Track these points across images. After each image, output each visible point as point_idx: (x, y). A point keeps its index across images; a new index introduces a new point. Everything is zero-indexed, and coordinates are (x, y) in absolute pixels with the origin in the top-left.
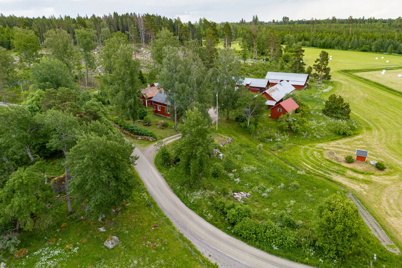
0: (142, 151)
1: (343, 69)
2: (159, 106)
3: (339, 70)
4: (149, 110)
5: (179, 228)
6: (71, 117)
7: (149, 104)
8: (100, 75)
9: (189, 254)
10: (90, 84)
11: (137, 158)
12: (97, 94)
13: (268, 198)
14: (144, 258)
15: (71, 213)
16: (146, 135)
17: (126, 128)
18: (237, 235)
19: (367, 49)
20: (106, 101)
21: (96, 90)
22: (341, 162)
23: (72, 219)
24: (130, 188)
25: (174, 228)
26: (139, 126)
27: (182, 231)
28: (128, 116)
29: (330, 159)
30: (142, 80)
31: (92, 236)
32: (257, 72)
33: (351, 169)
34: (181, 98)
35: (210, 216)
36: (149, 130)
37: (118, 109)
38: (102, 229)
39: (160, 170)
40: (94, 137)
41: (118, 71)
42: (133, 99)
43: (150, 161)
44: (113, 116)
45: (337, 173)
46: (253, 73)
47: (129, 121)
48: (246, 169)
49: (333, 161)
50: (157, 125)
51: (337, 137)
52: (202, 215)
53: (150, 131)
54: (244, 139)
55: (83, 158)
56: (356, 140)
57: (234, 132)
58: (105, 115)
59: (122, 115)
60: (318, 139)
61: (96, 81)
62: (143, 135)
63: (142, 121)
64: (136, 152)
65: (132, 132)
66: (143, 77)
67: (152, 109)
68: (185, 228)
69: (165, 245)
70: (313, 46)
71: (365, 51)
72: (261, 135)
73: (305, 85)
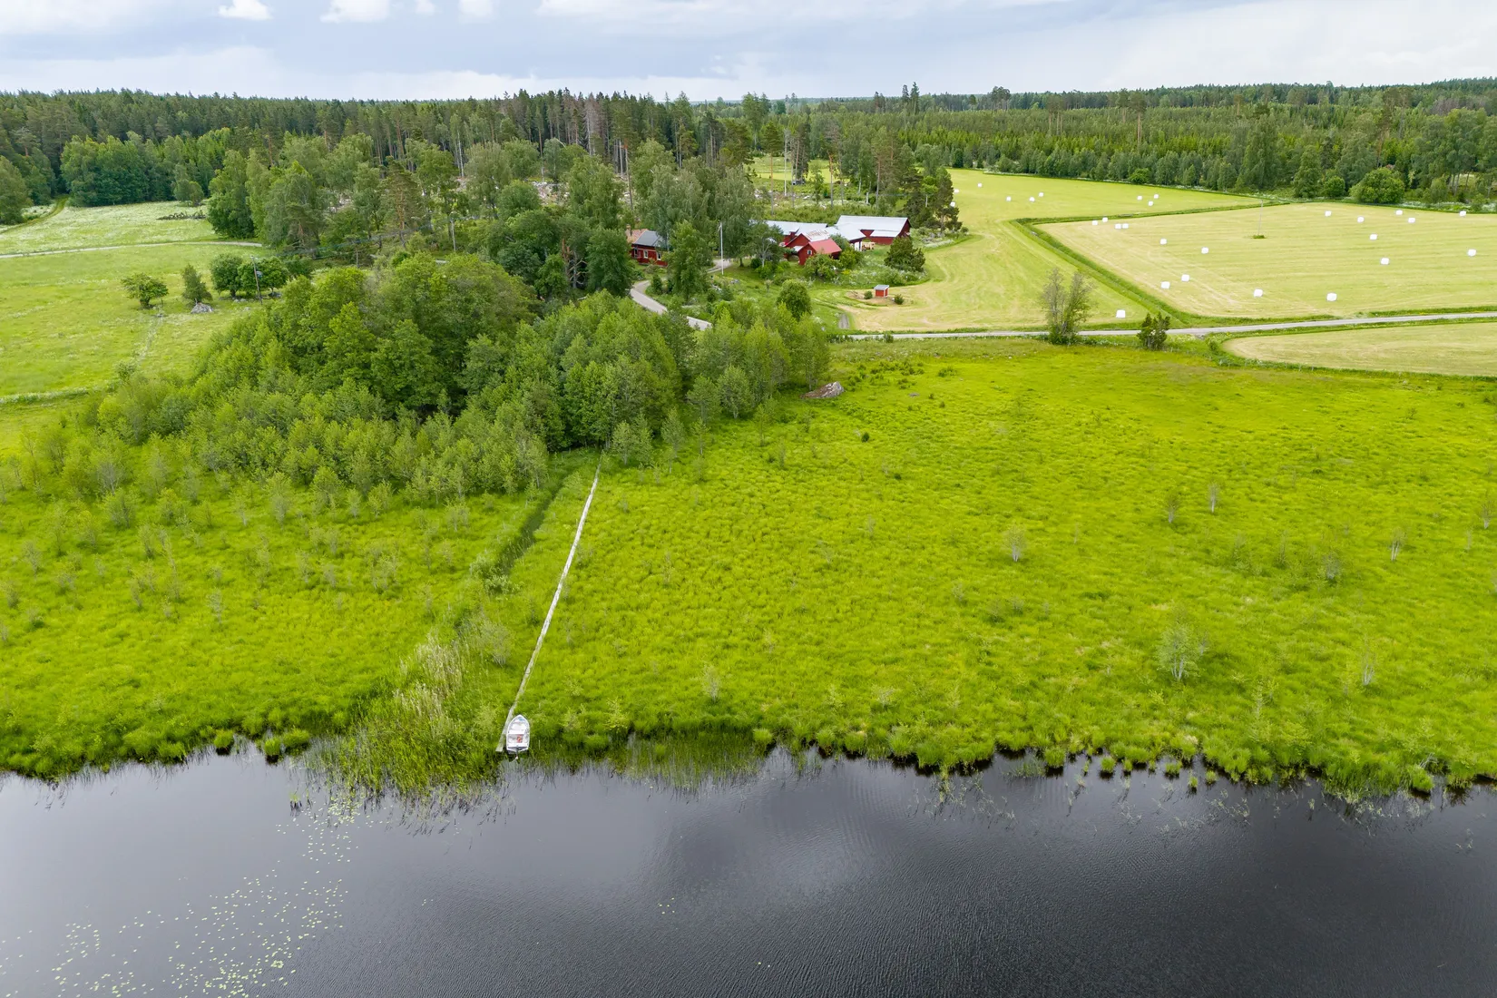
1: (1022, 218)
3: (1015, 217)
22: (859, 298)
29: (848, 297)
33: (864, 303)
49: (851, 298)
70: (1028, 171)
71: (1138, 182)
72: (777, 278)
73: (900, 236)
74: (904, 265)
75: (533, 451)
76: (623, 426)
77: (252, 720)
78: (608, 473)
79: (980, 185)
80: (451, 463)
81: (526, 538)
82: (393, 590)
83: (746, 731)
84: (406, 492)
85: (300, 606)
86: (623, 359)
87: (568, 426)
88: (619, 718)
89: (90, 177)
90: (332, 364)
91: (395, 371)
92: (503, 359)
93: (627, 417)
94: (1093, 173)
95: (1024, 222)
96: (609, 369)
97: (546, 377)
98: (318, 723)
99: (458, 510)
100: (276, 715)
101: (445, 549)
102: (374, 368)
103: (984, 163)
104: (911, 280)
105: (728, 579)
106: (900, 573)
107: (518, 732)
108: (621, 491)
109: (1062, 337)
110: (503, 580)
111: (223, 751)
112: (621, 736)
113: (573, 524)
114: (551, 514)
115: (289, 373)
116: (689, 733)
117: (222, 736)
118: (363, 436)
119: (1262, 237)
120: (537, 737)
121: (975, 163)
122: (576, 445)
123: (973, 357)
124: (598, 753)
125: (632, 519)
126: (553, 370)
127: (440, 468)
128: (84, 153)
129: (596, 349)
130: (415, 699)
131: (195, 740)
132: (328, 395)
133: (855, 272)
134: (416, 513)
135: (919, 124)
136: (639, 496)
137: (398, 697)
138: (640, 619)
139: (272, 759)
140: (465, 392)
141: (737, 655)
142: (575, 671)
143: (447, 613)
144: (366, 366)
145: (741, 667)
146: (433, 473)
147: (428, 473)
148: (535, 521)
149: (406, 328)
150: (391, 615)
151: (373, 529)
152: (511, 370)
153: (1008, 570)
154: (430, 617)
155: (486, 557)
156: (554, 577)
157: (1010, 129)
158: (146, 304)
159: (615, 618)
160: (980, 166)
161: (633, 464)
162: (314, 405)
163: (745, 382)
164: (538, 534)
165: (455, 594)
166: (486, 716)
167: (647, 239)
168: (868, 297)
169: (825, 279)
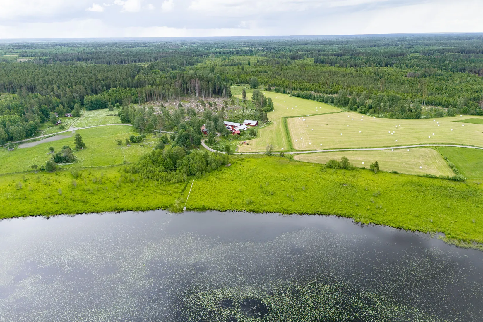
2: (205, 132)
7: (203, 131)
22: (241, 143)
24: (200, 144)
25: (206, 149)
27: (208, 150)
29: (239, 143)
33: (242, 145)
34: (209, 131)
36: (204, 137)
39: (206, 144)
43: (204, 142)
45: (238, 145)
46: (242, 119)
51: (247, 139)
56: (251, 140)
57: (222, 138)
60: (241, 140)
62: (202, 138)
71: (320, 101)
72: (228, 139)
73: (256, 125)
74: (252, 135)
75: (186, 177)
76: (197, 173)
77: (160, 207)
78: (195, 179)
80: (175, 179)
81: (185, 188)
82: (171, 195)
83: (206, 208)
84: (171, 182)
85: (161, 196)
86: (198, 163)
87: (190, 172)
88: (194, 207)
89: (90, 104)
90: (158, 163)
91: (167, 164)
92: (182, 163)
93: (198, 172)
95: (285, 118)
96: (196, 165)
97: (187, 166)
98: (167, 207)
99: (177, 185)
100: (162, 206)
101: (176, 190)
102: (164, 164)
104: (253, 138)
105: (207, 194)
106: (227, 193)
107: (185, 208)
108: (197, 182)
109: (269, 154)
110: (183, 194)
111: (158, 209)
112: (195, 209)
113: (191, 187)
114: (188, 185)
115: (153, 165)
116: (200, 208)
117: (158, 208)
118: (164, 174)
119: (328, 125)
120: (187, 208)
122: (191, 175)
123: (254, 158)
124: (192, 210)
125: (198, 186)
126: (188, 165)
127: (174, 179)
128: (89, 99)
129: (194, 162)
130: (176, 205)
131: (156, 208)
132: (158, 168)
133: (243, 137)
134: (172, 185)
136: (199, 183)
137: (174, 205)
138: (197, 198)
139: (163, 210)
140: (176, 167)
141: (206, 202)
142: (190, 203)
143: (177, 197)
144: (163, 164)
145: (207, 203)
146: (174, 180)
147: (173, 180)
148: (186, 186)
149: (168, 159)
150: (171, 198)
151: (167, 187)
152: (183, 164)
153: (239, 193)
154: (175, 198)
155: (181, 191)
156: (188, 193)
158: (119, 144)
159: (195, 198)
161: (199, 178)
162: (157, 169)
163: (215, 165)
164: (186, 188)
165: (178, 195)
166: (182, 207)
167: (205, 130)
168: (243, 143)
169: (236, 138)
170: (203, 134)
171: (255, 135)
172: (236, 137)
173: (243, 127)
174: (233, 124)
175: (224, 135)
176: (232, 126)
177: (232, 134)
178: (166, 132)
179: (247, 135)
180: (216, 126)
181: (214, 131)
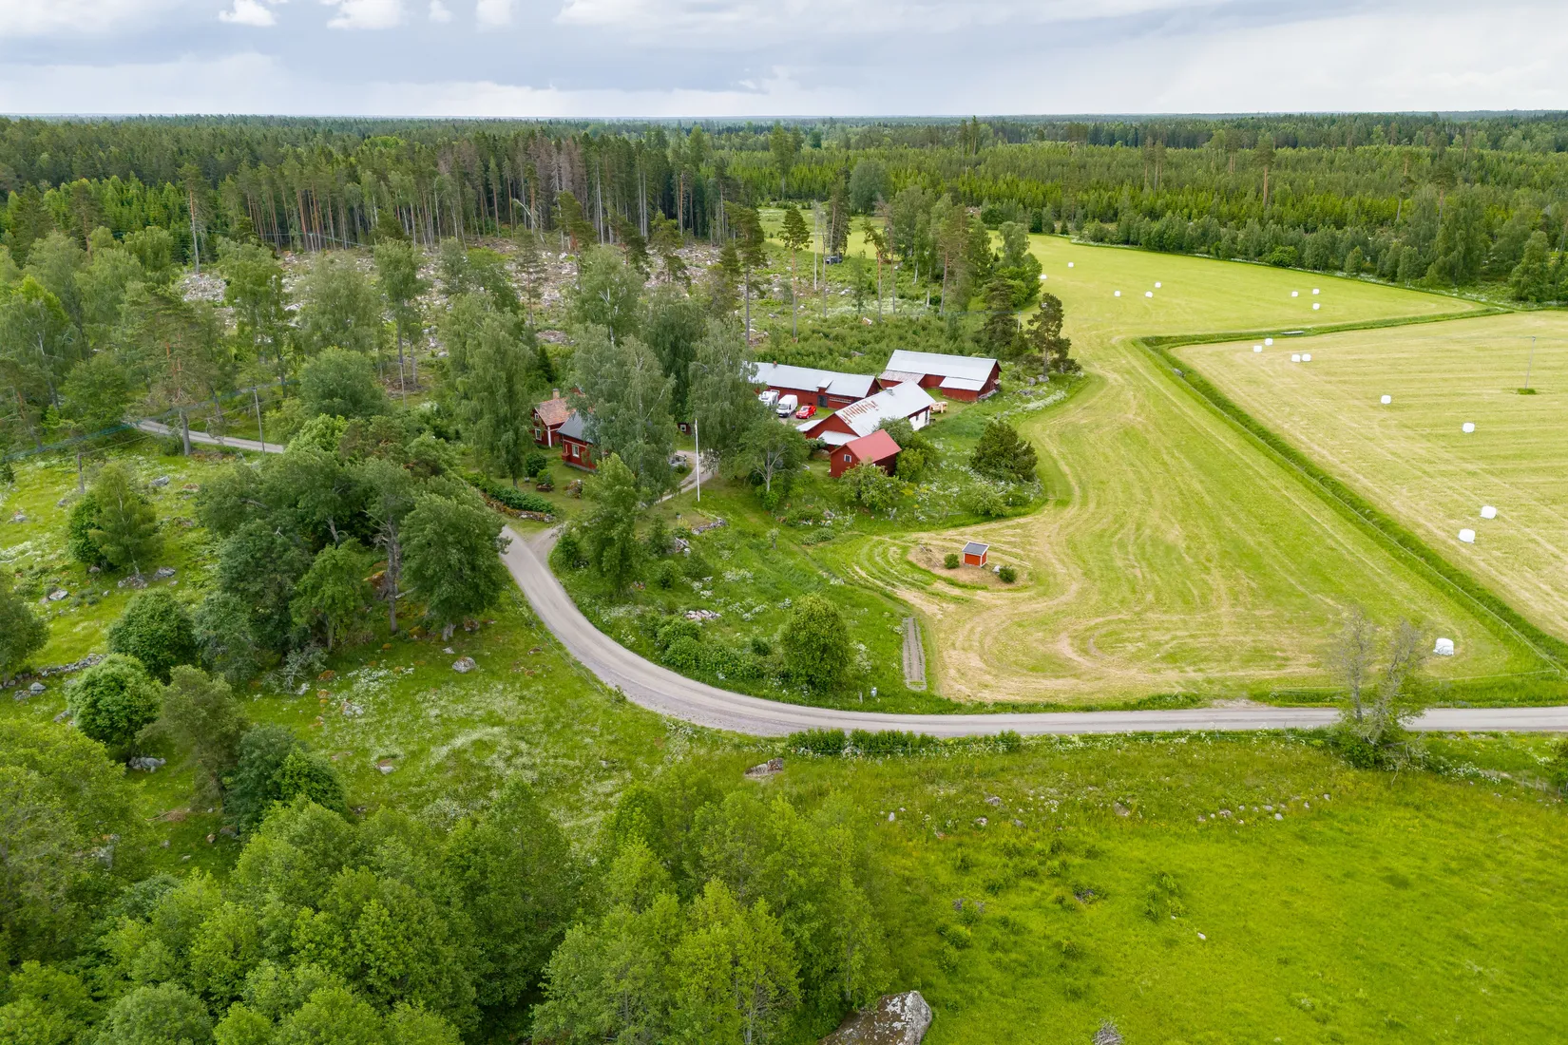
0: (527, 541)
1: (1149, 335)
2: (575, 446)
3: (1139, 336)
4: (553, 454)
5: (575, 654)
6: (402, 470)
7: (557, 438)
8: (433, 355)
9: (584, 682)
10: (409, 384)
11: (508, 542)
12: (428, 413)
13: (751, 621)
14: (513, 684)
15: (395, 632)
16: (537, 510)
17: (496, 496)
18: (669, 664)
19: (1286, 258)
20: (451, 430)
21: (424, 401)
22: (935, 566)
23: (400, 639)
24: (496, 586)
25: (567, 654)
26: (524, 489)
27: (580, 658)
28: (501, 468)
29: (915, 562)
30: (546, 372)
31: (434, 657)
32: (877, 346)
33: (945, 580)
34: (610, 431)
35: (632, 639)
36: (545, 499)
37: (479, 453)
38: (448, 650)
39: (557, 573)
40: (438, 500)
41: (481, 373)
42: (511, 433)
43: (541, 560)
44: (468, 469)
45: (913, 585)
46: (867, 348)
47: (503, 481)
48: (730, 575)
49: (920, 565)
50: (566, 488)
51: (973, 520)
52: (621, 642)
53: (546, 501)
54: (753, 521)
55: (423, 530)
56: (1008, 527)
57: (737, 506)
58: (451, 465)
59: (488, 466)
60: (921, 523)
61: (424, 375)
62: (531, 509)
63: (534, 480)
64: (506, 532)
65: (507, 504)
66: (548, 365)
67: (560, 453)
68: (585, 654)
69: (548, 672)
70: (1128, 241)
71: (1280, 264)
72: (791, 513)
73: (986, 388)
74: (1004, 472)
79: (1071, 265)
94: (1217, 249)
95: (1154, 343)
103: (1070, 225)
104: (1018, 505)
119: (1531, 392)
121: (1058, 225)
135: (982, 168)
157: (1094, 179)
160: (1064, 232)
167: (575, 426)
168: (952, 563)
169: (869, 510)
170: (554, 471)
171: (1029, 478)
172: (871, 494)
173: (906, 402)
174: (811, 379)
175: (757, 480)
176: (804, 396)
177: (819, 469)
178: (229, 442)
179: (953, 475)
180: (680, 393)
181: (654, 438)
